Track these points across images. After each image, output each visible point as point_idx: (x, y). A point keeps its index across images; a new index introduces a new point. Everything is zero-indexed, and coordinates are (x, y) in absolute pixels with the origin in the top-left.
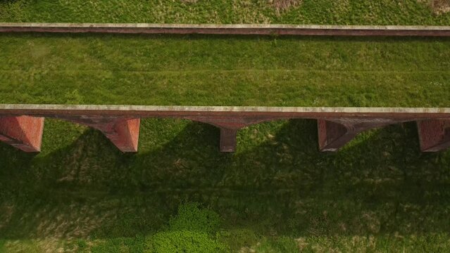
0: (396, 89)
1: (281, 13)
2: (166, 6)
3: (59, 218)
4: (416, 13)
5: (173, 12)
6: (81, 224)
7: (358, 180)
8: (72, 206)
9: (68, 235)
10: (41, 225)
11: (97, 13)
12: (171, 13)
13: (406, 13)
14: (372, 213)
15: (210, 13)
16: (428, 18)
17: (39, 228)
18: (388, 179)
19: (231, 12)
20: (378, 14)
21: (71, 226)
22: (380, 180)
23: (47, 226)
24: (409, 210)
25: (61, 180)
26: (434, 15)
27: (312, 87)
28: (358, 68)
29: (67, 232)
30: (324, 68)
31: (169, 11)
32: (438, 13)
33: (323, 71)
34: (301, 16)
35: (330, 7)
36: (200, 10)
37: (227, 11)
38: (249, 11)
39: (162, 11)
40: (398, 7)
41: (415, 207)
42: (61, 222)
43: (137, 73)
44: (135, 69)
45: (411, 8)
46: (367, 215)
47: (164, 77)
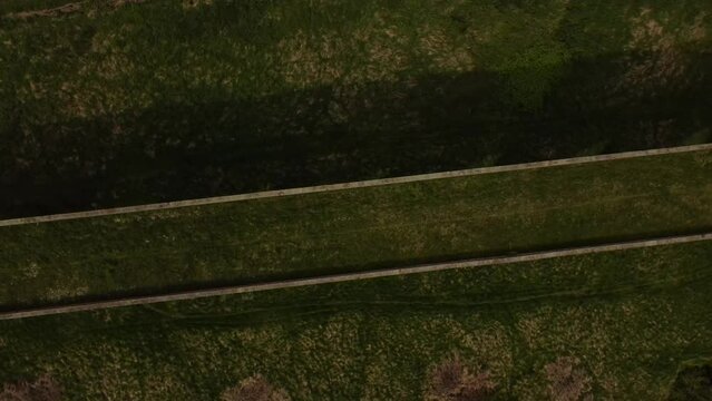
0: (383, 209)
1: (452, 355)
2: (593, 348)
3: (665, 80)
4: (286, 373)
5: (584, 341)
6: (640, 76)
7: (354, 154)
8: (654, 94)
9: (651, 64)
10: (681, 71)
11: (675, 328)
12: (586, 337)
13: (298, 372)
14: (337, 121)
15: (539, 344)
16: (270, 368)
17: (682, 67)
18: (322, 159)
19: (513, 350)
20: (333, 366)
21: (649, 74)
22: (329, 157)
23: (675, 71)
24: (298, 129)
25: (671, 121)
26: (263, 372)
27: (470, 200)
28: (423, 228)
29: (653, 67)
30: (458, 223)
31: (589, 341)
32: (259, 376)
33: (458, 219)
34: (427, 353)
35: (392, 369)
36: (550, 347)
37: (517, 350)
38: (491, 353)
39: (598, 341)
40: (308, 378)
41: (292, 132)
42: (661, 76)
43: (644, 194)
44: (647, 198)
45: (292, 380)
46: (343, 118)
47: (617, 192)
